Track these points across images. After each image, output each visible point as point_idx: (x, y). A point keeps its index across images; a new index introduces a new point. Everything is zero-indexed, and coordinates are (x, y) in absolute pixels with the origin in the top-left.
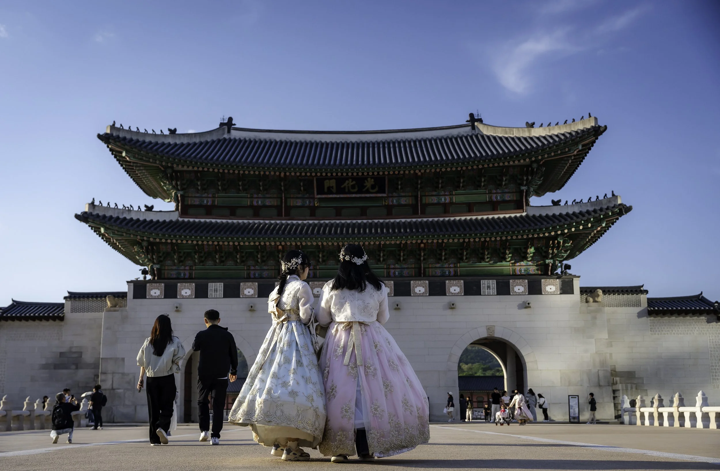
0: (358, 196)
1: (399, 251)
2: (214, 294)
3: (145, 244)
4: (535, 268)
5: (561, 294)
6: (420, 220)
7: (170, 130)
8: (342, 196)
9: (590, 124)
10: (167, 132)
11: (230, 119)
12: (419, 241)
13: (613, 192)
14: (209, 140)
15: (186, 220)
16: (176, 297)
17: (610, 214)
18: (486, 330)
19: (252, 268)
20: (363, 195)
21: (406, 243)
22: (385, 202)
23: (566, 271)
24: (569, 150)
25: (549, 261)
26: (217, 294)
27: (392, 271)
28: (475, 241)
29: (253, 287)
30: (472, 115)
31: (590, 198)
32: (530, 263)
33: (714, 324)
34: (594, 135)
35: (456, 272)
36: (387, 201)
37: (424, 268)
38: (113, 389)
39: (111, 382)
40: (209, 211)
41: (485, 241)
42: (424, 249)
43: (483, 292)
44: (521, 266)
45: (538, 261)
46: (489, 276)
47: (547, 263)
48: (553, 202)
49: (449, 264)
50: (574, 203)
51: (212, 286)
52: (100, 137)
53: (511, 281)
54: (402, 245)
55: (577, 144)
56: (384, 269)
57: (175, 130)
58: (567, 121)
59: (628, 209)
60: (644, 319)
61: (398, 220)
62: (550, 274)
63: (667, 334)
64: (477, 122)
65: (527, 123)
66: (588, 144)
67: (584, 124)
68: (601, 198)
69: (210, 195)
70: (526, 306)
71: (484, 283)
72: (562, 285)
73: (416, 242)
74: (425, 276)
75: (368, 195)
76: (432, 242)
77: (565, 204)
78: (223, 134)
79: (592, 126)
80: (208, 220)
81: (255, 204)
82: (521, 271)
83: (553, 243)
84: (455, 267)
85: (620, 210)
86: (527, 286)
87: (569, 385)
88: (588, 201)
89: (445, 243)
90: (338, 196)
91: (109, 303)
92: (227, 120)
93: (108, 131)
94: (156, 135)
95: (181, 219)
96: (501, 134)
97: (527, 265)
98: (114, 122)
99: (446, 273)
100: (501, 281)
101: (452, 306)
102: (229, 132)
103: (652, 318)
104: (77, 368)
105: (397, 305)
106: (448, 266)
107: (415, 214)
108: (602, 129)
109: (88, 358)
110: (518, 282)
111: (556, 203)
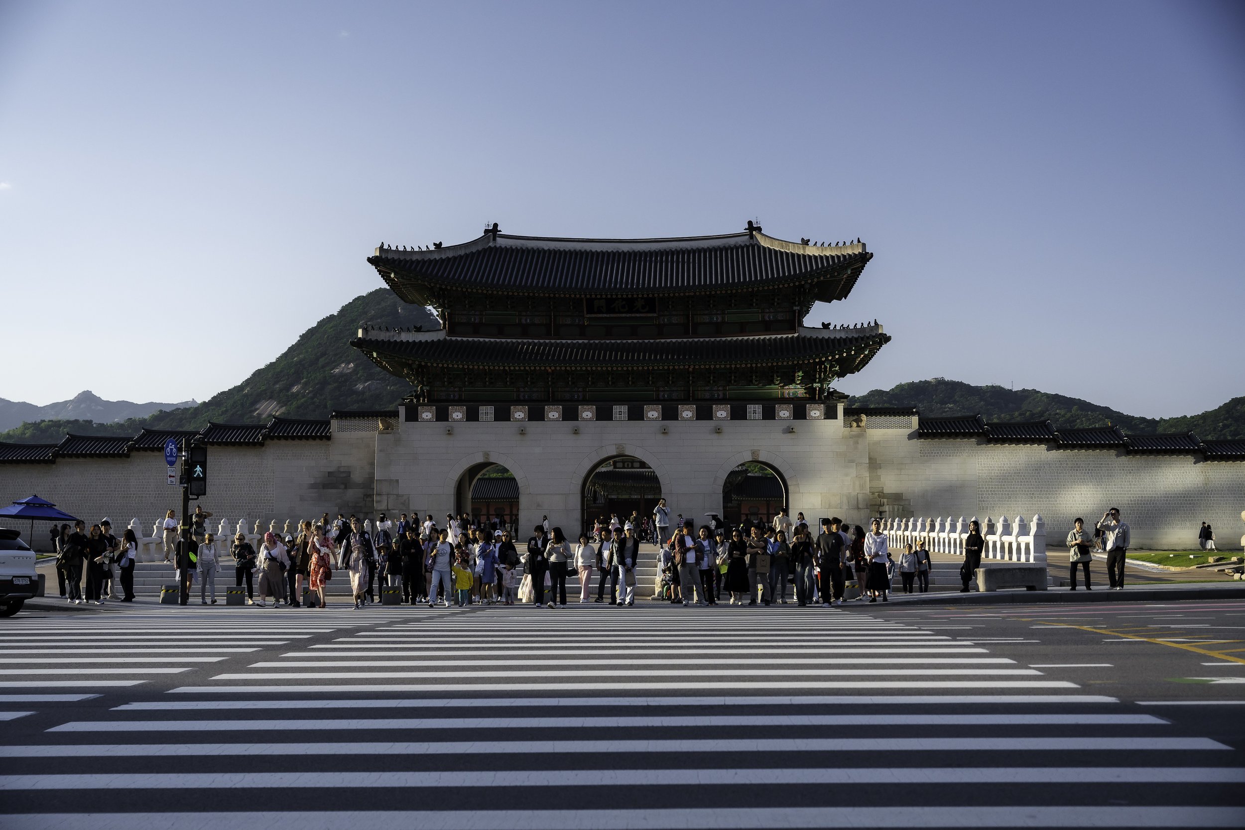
0: (628, 315)
1: (668, 374)
2: (485, 417)
3: (414, 366)
4: (803, 391)
5: (825, 419)
6: (690, 340)
7: (435, 244)
8: (612, 315)
9: (858, 250)
10: (432, 248)
11: (496, 225)
12: (686, 367)
13: (876, 320)
14: (474, 251)
15: (454, 339)
16: (447, 420)
17: (871, 343)
18: (751, 454)
19: (522, 390)
20: (633, 315)
21: (674, 368)
22: (656, 321)
24: (839, 274)
25: (817, 385)
27: (662, 394)
29: (523, 410)
30: (750, 223)
31: (856, 324)
32: (799, 386)
33: (984, 445)
34: (861, 262)
35: (724, 394)
36: (658, 321)
37: (693, 391)
38: (388, 510)
39: (386, 504)
40: (476, 330)
42: (693, 373)
43: (749, 416)
44: (789, 389)
45: (806, 385)
46: (755, 400)
47: (814, 387)
48: (823, 324)
49: (718, 387)
50: (842, 328)
51: (483, 409)
52: (370, 260)
53: (776, 406)
54: (670, 369)
55: (846, 269)
56: (653, 391)
57: (441, 243)
58: (838, 242)
59: (889, 339)
60: (914, 441)
61: (669, 340)
62: (816, 398)
63: (937, 456)
64: (755, 231)
65: (803, 239)
66: (858, 268)
67: (853, 249)
68: (865, 325)
69: (477, 313)
70: (790, 431)
71: (751, 408)
72: (826, 411)
73: (684, 368)
74: (693, 399)
75: (638, 315)
76: (700, 368)
77: (834, 328)
78: (489, 242)
79: (859, 253)
80: (476, 339)
81: (523, 321)
82: (789, 394)
83: (820, 368)
84: (724, 390)
85: (880, 340)
86: (793, 411)
87: (830, 507)
88: (854, 327)
90: (608, 316)
91: (381, 425)
92: (492, 226)
93: (378, 254)
94: (422, 252)
95: (448, 338)
96: (778, 247)
97: (796, 389)
98: (382, 243)
99: (714, 395)
100: (767, 405)
101: (718, 431)
102: (494, 239)
103: (922, 440)
104: (346, 488)
105: (665, 430)
106: (716, 389)
107: (686, 334)
108: (868, 257)
109: (357, 477)
110: (784, 406)
111: (826, 326)
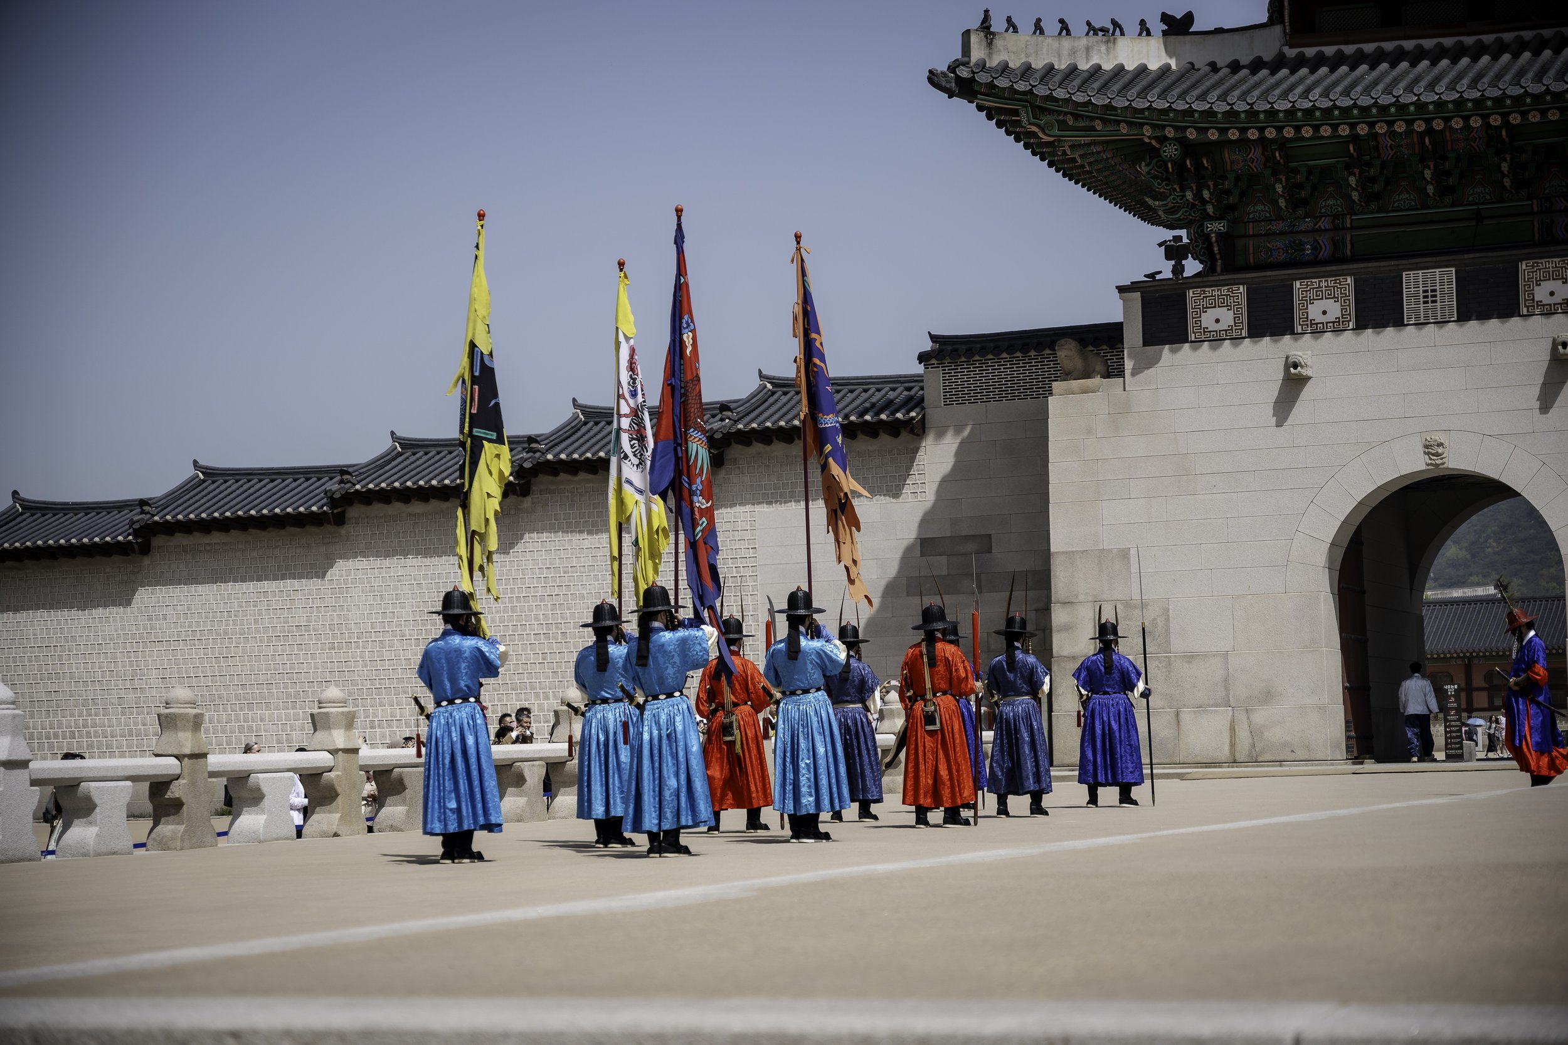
2: (1426, 309)
15: (1310, 52)
16: (1290, 331)
26: (1434, 309)
51: (1417, 282)
95: (1291, 53)
109: (1010, 553)
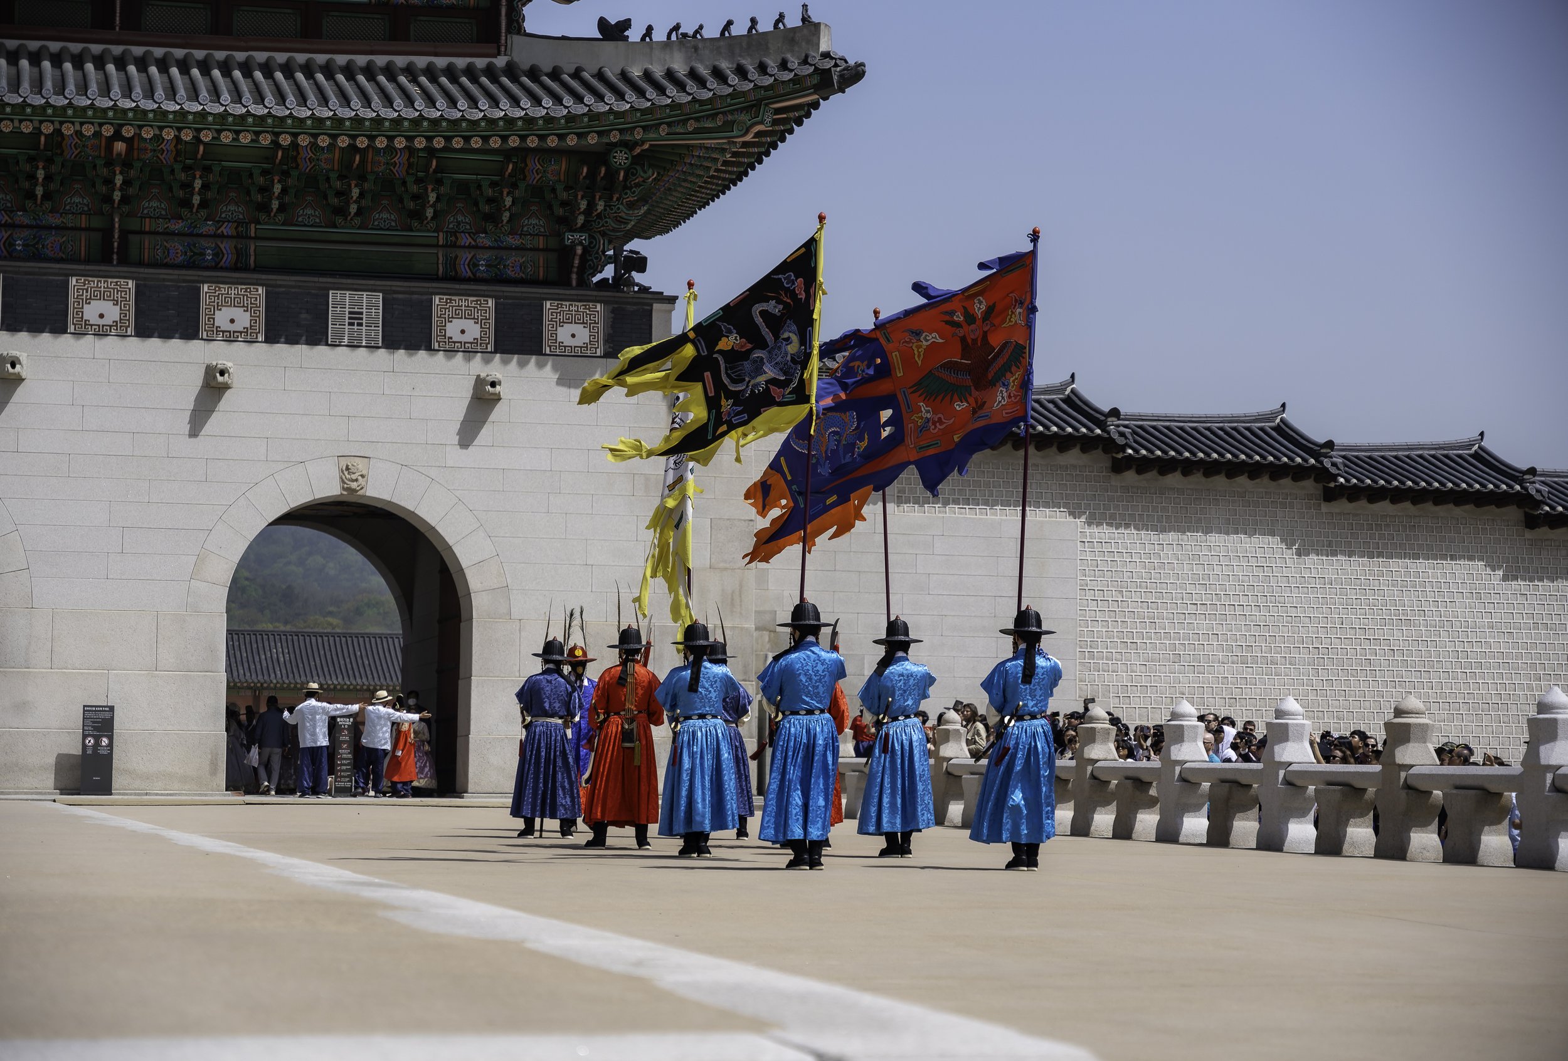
1: (31, 159)
5: (607, 355)
6: (117, 50)
12: (108, 131)
13: (805, 6)
18: (336, 474)
21: (58, 132)
23: (630, 276)
25: (577, 235)
28: (314, 146)
32: (509, 239)
35: (241, 253)
37: (121, 231)
41: (353, 148)
42: (127, 163)
43: (334, 334)
44: (477, 247)
46: (360, 274)
47: (568, 243)
48: (603, 24)
49: (218, 224)
50: (674, 37)
53: (436, 299)
54: (43, 139)
59: (854, 74)
61: (35, 45)
62: (574, 283)
70: (486, 391)
71: (341, 301)
72: (613, 326)
73: (98, 134)
74: (124, 261)
76: (158, 138)
77: (643, 39)
82: (476, 265)
83: (593, 174)
84: (239, 236)
85: (827, 73)
86: (492, 321)
88: (722, 33)
89: (206, 144)
97: (499, 248)
99: (203, 254)
100: (400, 296)
101: (219, 379)
105: (13, 365)
106: (211, 230)
107: (101, 28)
110: (463, 302)
111: (613, 31)
